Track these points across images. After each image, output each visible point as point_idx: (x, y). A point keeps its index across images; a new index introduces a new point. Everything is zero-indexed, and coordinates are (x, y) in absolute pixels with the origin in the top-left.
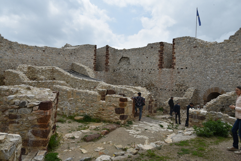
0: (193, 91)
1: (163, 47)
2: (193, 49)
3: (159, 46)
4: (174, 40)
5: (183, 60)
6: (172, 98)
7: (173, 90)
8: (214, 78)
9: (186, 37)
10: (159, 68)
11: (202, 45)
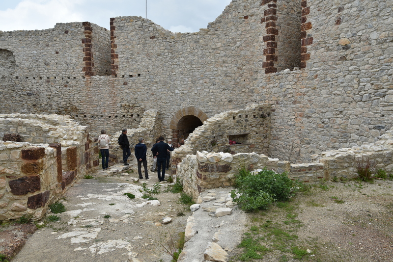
0: (155, 115)
1: (90, 33)
2: (149, 41)
3: (83, 30)
4: (112, 20)
5: (132, 61)
6: (124, 131)
7: (116, 116)
8: (187, 92)
9: (135, 17)
10: (86, 74)
11: (164, 34)
